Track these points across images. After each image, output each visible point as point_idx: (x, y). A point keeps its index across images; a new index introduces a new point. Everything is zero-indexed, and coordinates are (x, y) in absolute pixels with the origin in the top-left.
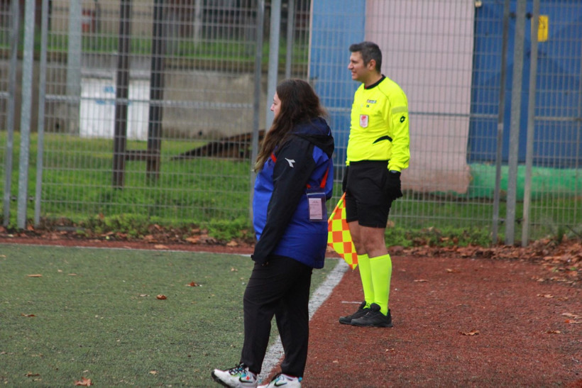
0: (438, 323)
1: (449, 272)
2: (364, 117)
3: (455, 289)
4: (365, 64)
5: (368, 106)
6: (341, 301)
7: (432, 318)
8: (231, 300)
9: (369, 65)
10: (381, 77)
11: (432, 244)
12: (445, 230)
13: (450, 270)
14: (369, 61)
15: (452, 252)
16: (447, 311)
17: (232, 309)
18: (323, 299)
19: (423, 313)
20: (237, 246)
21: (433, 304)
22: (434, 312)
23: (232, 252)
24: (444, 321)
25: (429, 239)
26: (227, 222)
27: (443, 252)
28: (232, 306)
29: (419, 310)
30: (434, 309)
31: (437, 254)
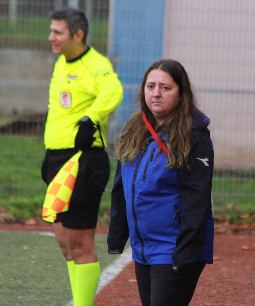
0: (222, 302)
1: (244, 250)
2: (65, 96)
3: (248, 267)
4: (72, 35)
5: (69, 82)
6: (129, 279)
7: (217, 296)
8: (16, 279)
9: (75, 37)
10: (86, 48)
11: (231, 221)
12: (243, 208)
13: (245, 247)
14: (76, 32)
15: (251, 229)
16: (235, 289)
17: (15, 288)
18: (111, 277)
19: (210, 291)
20: (36, 225)
21: (221, 282)
22: (221, 290)
23: (29, 230)
24: (229, 299)
25: (228, 217)
26: (25, 200)
27: (242, 230)
28: (15, 286)
29: (206, 289)
30: (221, 287)
31: (236, 231)
